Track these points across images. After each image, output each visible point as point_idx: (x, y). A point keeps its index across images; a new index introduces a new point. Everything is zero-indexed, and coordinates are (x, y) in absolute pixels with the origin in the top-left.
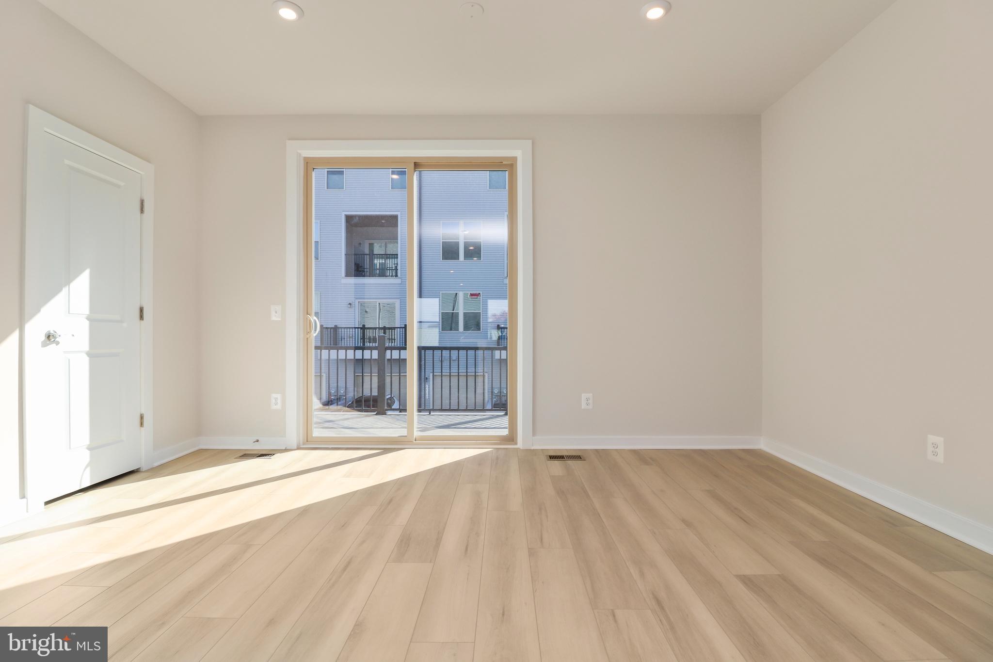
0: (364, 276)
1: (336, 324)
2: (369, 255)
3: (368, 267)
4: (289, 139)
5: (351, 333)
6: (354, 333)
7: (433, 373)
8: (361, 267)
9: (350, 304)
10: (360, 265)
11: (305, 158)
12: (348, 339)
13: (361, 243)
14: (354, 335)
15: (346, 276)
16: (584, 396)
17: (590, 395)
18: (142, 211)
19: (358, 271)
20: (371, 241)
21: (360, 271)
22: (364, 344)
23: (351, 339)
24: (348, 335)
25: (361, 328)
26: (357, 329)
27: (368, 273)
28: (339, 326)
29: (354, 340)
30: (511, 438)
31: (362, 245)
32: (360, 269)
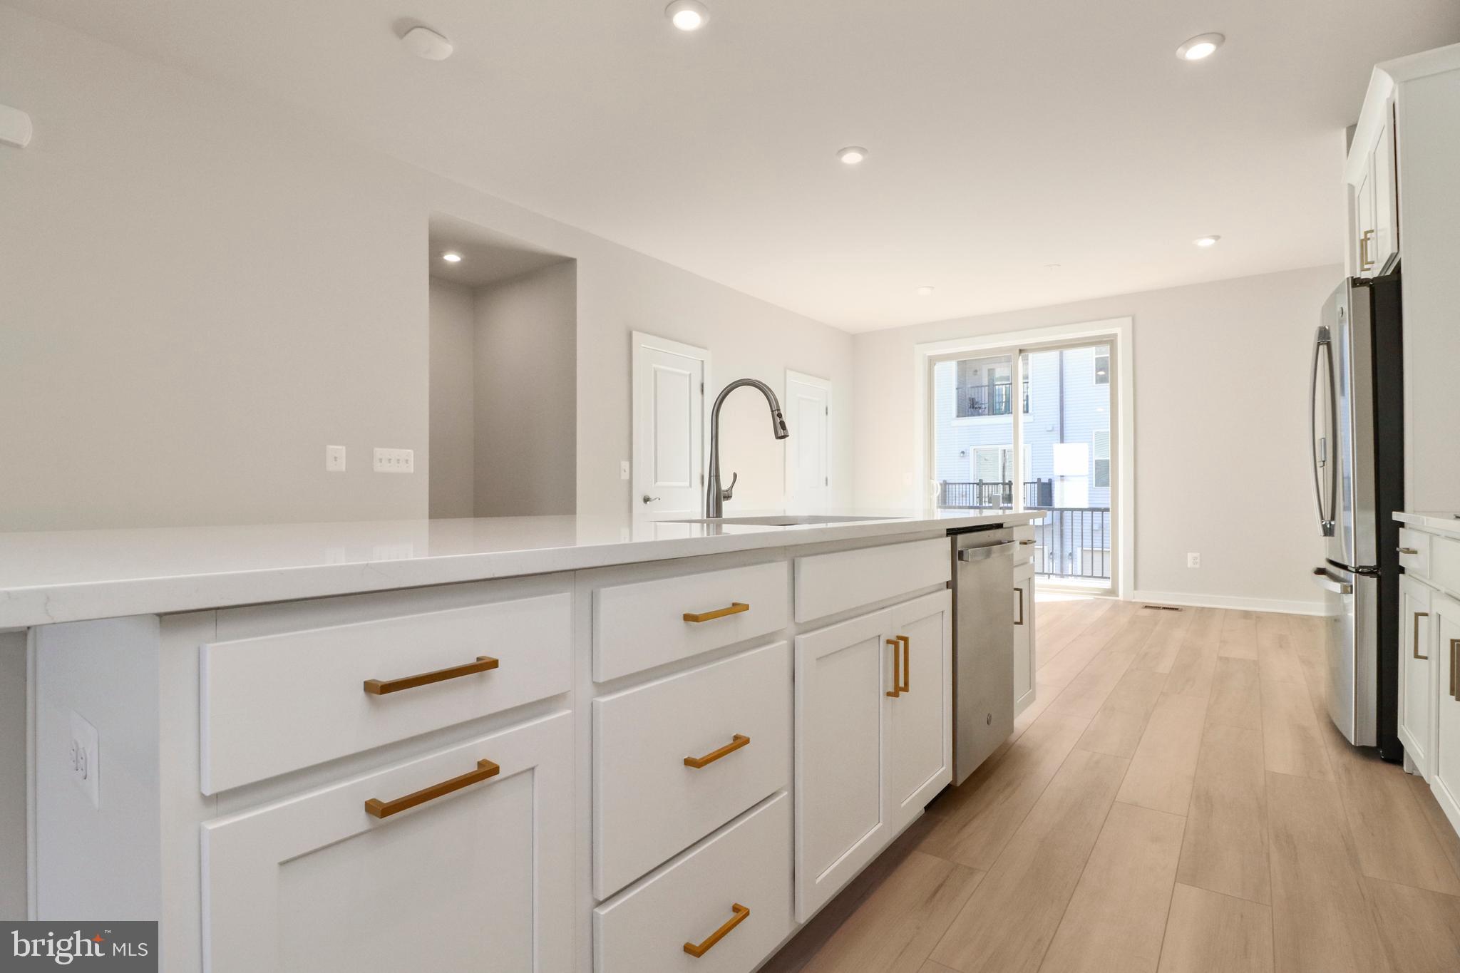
0: (979, 415)
1: (945, 479)
2: (989, 386)
3: (987, 401)
4: (918, 344)
5: (964, 490)
6: (968, 490)
7: (1082, 547)
8: (977, 402)
9: (963, 452)
10: (977, 400)
11: (929, 357)
12: (961, 498)
13: (978, 369)
14: (968, 493)
15: (958, 416)
16: (1190, 556)
17: (1197, 555)
18: (827, 413)
19: (973, 408)
20: (991, 366)
21: (976, 408)
22: (981, 502)
23: (964, 498)
24: (961, 493)
25: (977, 484)
26: (971, 485)
27: (987, 410)
28: (947, 482)
29: (968, 499)
30: (1113, 592)
31: (978, 373)
32: (976, 406)
